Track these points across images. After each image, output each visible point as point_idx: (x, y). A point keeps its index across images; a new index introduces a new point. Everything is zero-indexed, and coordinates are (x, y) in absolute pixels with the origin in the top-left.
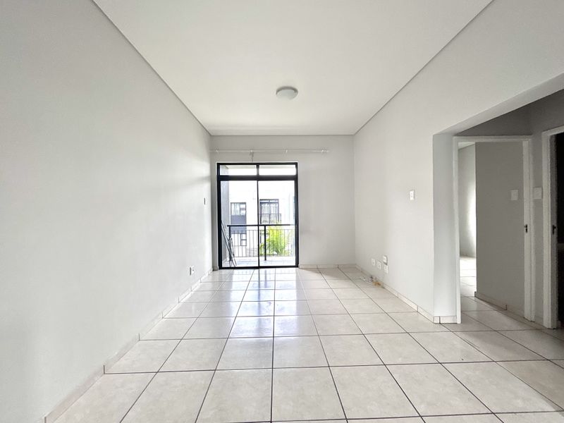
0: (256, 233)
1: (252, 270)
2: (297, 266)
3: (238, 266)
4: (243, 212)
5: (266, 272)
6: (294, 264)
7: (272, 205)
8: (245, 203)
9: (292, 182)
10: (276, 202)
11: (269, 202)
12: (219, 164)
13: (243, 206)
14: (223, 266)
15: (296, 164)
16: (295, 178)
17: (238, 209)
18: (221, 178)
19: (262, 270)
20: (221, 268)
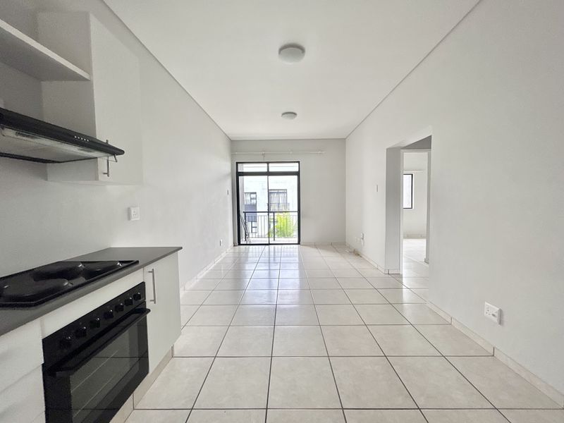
0: (267, 218)
1: (263, 246)
2: (299, 243)
3: (252, 243)
4: (254, 201)
5: (274, 248)
6: (297, 242)
7: (281, 195)
8: (255, 193)
9: (296, 177)
10: (285, 192)
11: (278, 192)
12: (237, 163)
13: (253, 196)
14: (241, 243)
15: (299, 162)
16: (298, 174)
17: (249, 198)
18: (239, 174)
19: (272, 247)
20: (239, 244)
